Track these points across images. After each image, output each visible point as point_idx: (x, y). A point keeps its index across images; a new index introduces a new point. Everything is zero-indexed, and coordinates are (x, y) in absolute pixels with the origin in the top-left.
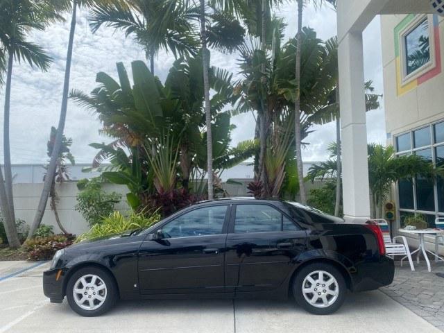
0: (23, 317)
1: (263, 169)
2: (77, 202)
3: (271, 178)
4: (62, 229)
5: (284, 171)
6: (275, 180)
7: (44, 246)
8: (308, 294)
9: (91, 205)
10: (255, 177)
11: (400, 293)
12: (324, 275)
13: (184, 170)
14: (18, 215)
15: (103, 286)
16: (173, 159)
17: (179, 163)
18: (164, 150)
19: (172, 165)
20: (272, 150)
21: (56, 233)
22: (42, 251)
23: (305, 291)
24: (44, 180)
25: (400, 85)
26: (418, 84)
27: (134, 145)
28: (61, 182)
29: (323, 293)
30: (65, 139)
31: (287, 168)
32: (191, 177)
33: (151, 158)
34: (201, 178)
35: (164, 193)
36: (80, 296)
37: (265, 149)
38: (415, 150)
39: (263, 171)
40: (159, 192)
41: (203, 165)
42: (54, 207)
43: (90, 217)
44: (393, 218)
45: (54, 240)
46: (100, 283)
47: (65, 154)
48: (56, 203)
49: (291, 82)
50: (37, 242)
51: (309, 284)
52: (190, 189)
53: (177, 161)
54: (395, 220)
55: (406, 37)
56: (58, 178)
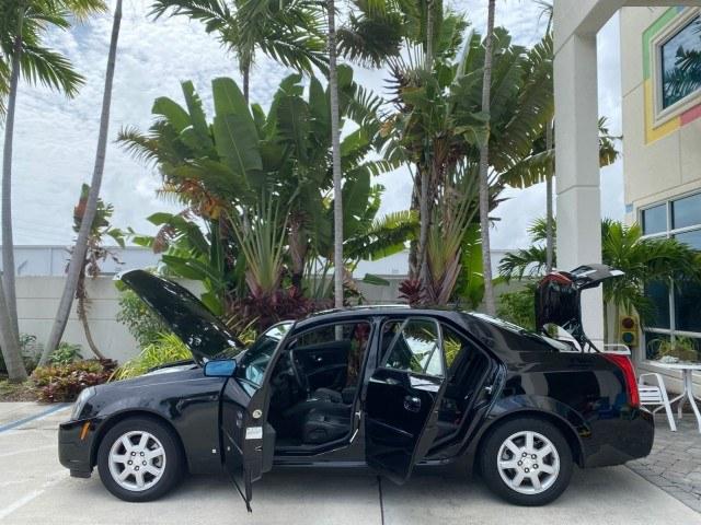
0: (25, 500)
1: (425, 258)
2: (121, 309)
3: (437, 274)
4: (96, 351)
5: (459, 263)
6: (443, 278)
7: (65, 379)
8: (506, 471)
9: (142, 314)
10: (411, 272)
11: (657, 470)
12: (535, 439)
13: (296, 258)
14: (25, 328)
15: (160, 451)
16: (278, 240)
17: (287, 247)
18: (264, 226)
19: (276, 250)
20: (440, 228)
21: (85, 358)
22: (62, 388)
23: (502, 465)
24: (67, 271)
25: (651, 125)
26: (682, 124)
27: (214, 216)
28: (95, 274)
29: (532, 470)
30: (101, 205)
31: (463, 259)
32: (306, 271)
33: (242, 238)
34: (322, 272)
35: (263, 296)
36: (121, 467)
37: (428, 227)
38: (673, 231)
39: (425, 263)
40: (254, 293)
41: (327, 251)
42: (82, 314)
43: (141, 333)
44: (634, 343)
45: (82, 370)
46: (155, 446)
47: (102, 229)
48: (85, 308)
49: (477, 116)
50: (54, 372)
51: (510, 454)
52: (305, 289)
53: (284, 244)
54: (637, 346)
55: (662, 47)
56: (90, 270)
